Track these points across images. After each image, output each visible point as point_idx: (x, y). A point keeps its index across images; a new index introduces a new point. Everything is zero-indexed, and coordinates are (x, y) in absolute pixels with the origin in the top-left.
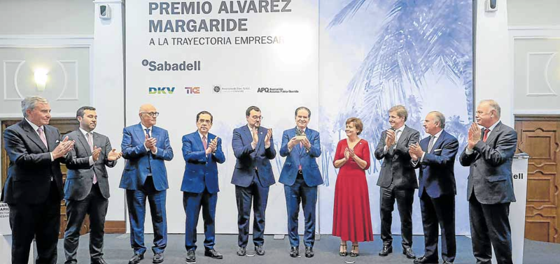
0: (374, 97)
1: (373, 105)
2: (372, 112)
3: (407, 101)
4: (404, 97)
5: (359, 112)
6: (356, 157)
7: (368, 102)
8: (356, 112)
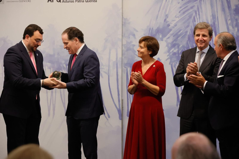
0: (192, 8)
1: (190, 17)
2: (188, 26)
3: (232, 12)
4: (229, 7)
5: (172, 25)
6: (145, 82)
7: (184, 13)
8: (169, 25)
